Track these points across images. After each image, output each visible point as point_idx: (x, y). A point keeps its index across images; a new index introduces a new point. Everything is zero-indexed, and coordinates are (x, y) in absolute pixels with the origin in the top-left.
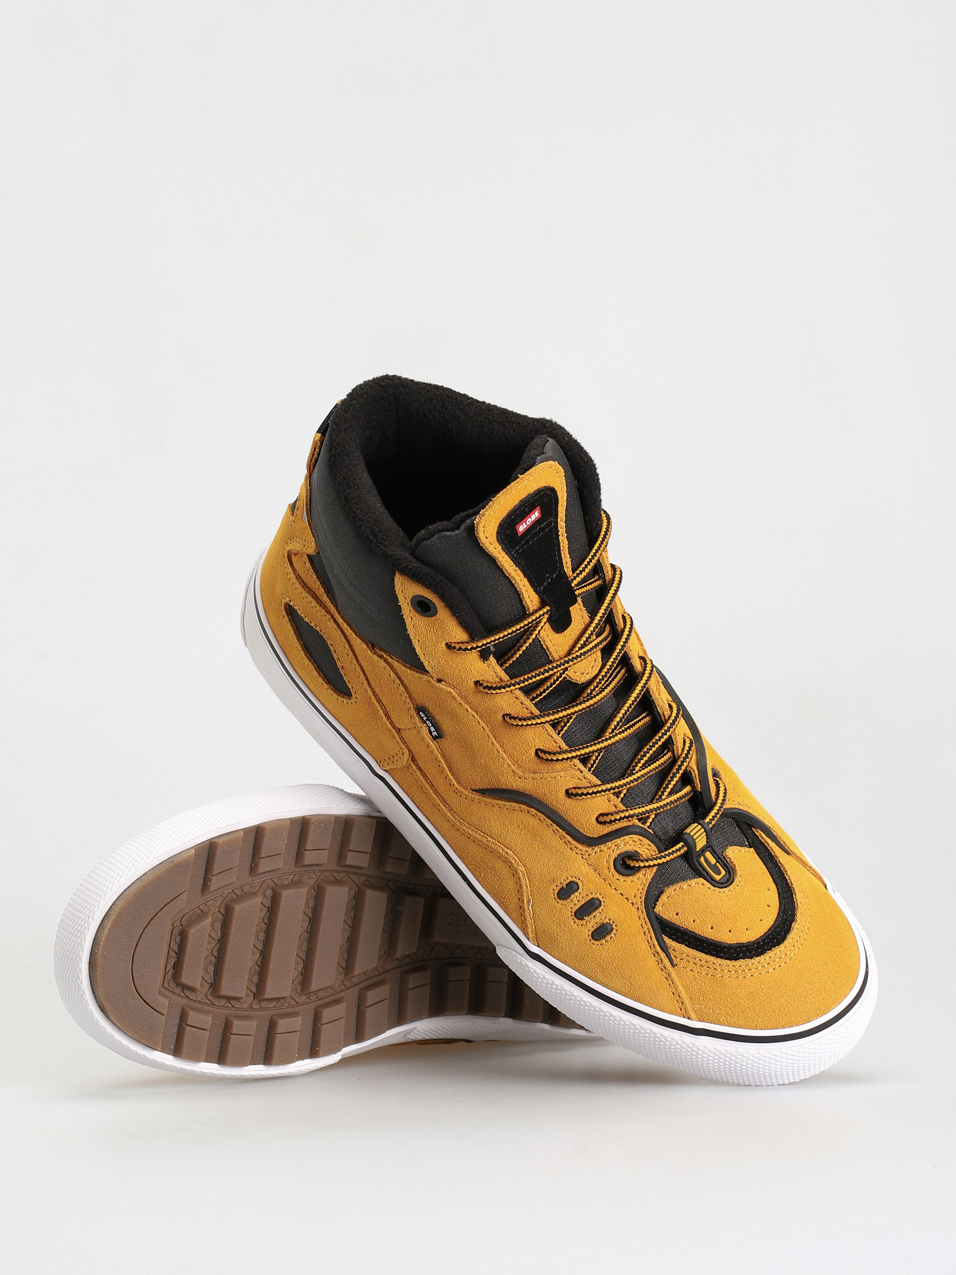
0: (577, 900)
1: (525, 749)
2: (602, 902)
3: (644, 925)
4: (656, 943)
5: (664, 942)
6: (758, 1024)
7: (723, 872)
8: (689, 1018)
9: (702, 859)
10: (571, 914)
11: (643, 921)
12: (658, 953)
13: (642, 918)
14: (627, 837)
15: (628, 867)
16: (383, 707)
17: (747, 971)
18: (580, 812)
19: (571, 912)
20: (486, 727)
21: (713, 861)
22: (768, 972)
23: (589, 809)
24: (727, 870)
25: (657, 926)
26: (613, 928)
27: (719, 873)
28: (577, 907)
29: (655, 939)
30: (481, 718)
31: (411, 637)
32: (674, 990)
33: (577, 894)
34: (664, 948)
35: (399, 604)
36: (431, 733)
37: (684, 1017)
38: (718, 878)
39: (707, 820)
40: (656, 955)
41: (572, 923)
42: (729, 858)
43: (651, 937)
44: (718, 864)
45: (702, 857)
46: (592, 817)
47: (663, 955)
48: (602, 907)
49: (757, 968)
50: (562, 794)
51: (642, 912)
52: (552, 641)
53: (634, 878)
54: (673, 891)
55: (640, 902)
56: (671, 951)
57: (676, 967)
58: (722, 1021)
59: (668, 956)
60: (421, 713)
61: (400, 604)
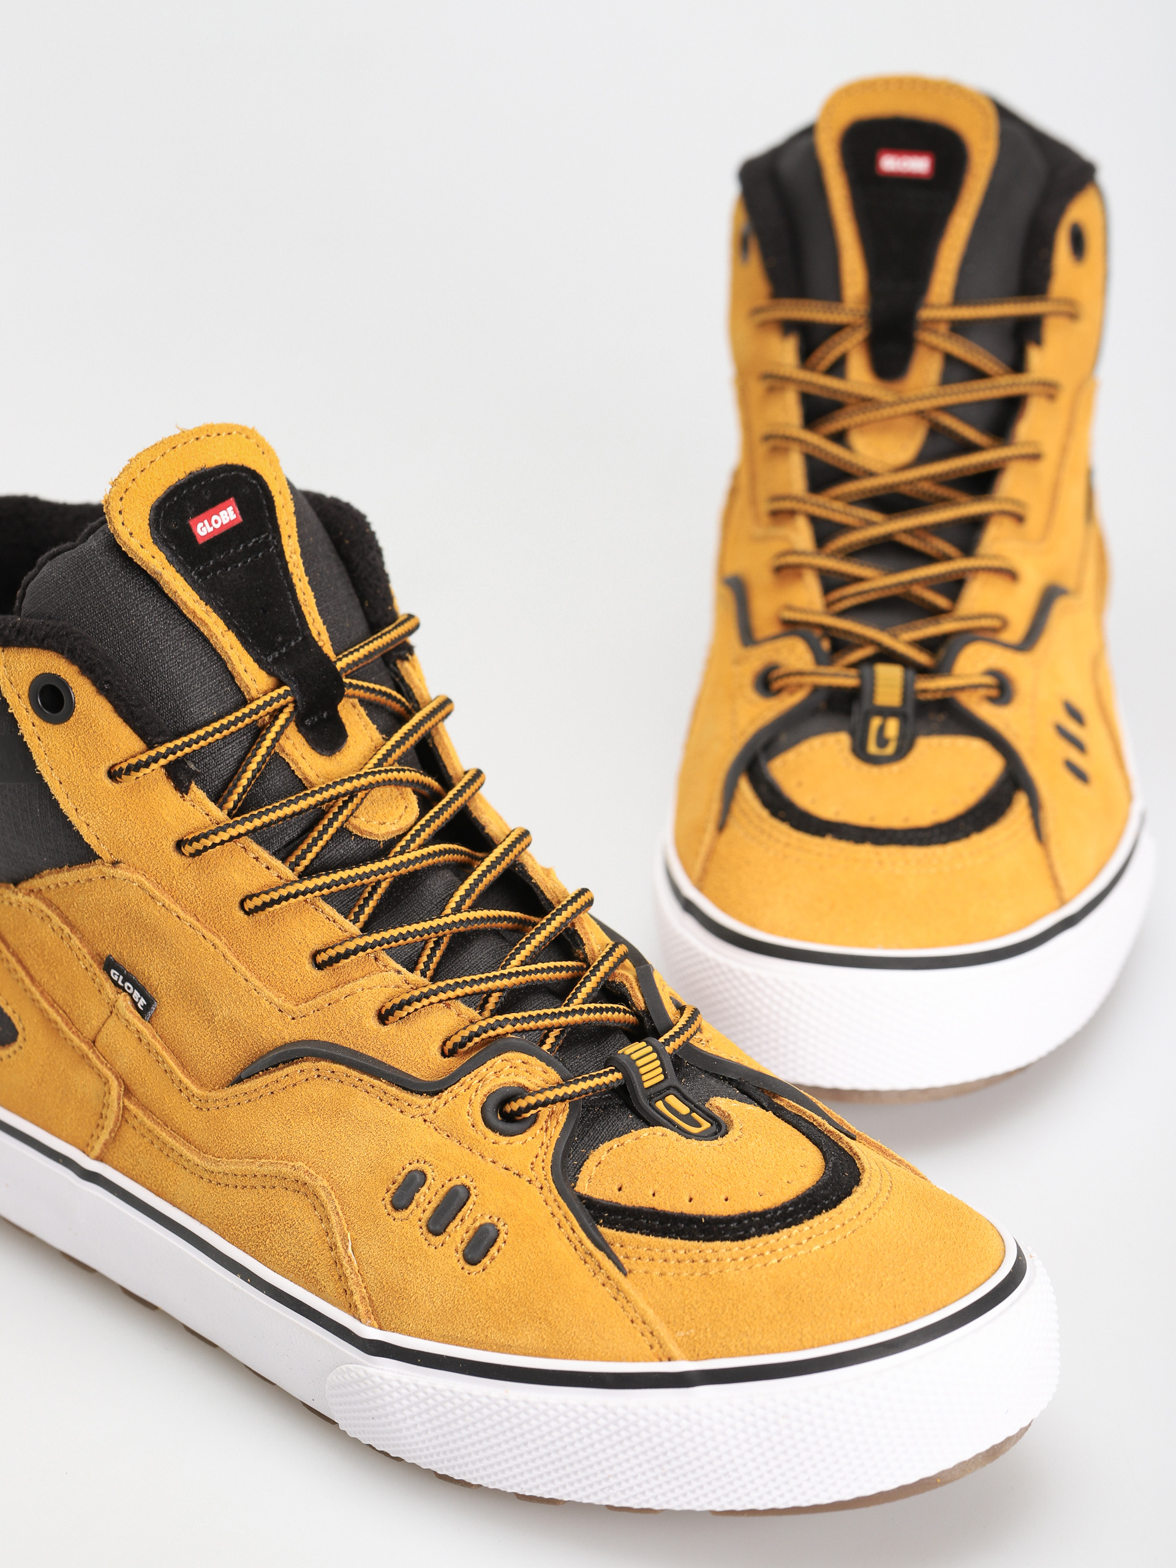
0: (427, 1199)
1: (291, 956)
2: (472, 1188)
3: (556, 1211)
4: (583, 1235)
5: (599, 1234)
6: (804, 1339)
7: (705, 1124)
8: (669, 1360)
9: (659, 1103)
10: (419, 1231)
11: (555, 1205)
12: (590, 1254)
13: (551, 1202)
14: (498, 1060)
15: (511, 1118)
16: (61, 1011)
17: (767, 1253)
18: (407, 1045)
19: (421, 1228)
20: (217, 942)
21: (684, 1110)
22: (810, 1252)
23: (423, 1034)
24: (711, 1121)
25: (585, 1214)
26: (499, 1230)
27: (699, 1125)
28: (428, 1214)
29: (580, 1229)
30: (206, 927)
31: (47, 779)
32: (632, 1314)
33: (424, 1189)
34: (602, 1245)
35: (10, 711)
36: (135, 1004)
37: (661, 1360)
38: (695, 1129)
39: (661, 1040)
40: (588, 1259)
41: (425, 1247)
42: (717, 1107)
43: (572, 1229)
44: (694, 1114)
45: (659, 1100)
46: (431, 1047)
47: (600, 1255)
48: (473, 1198)
49: (787, 1247)
50: (373, 1023)
51: (550, 1191)
52: (314, 767)
53: (528, 1136)
54: (606, 1153)
55: (543, 1173)
56: (616, 1248)
57: (630, 1276)
58: (733, 1349)
59: (611, 1256)
60: (113, 971)
61: (13, 711)
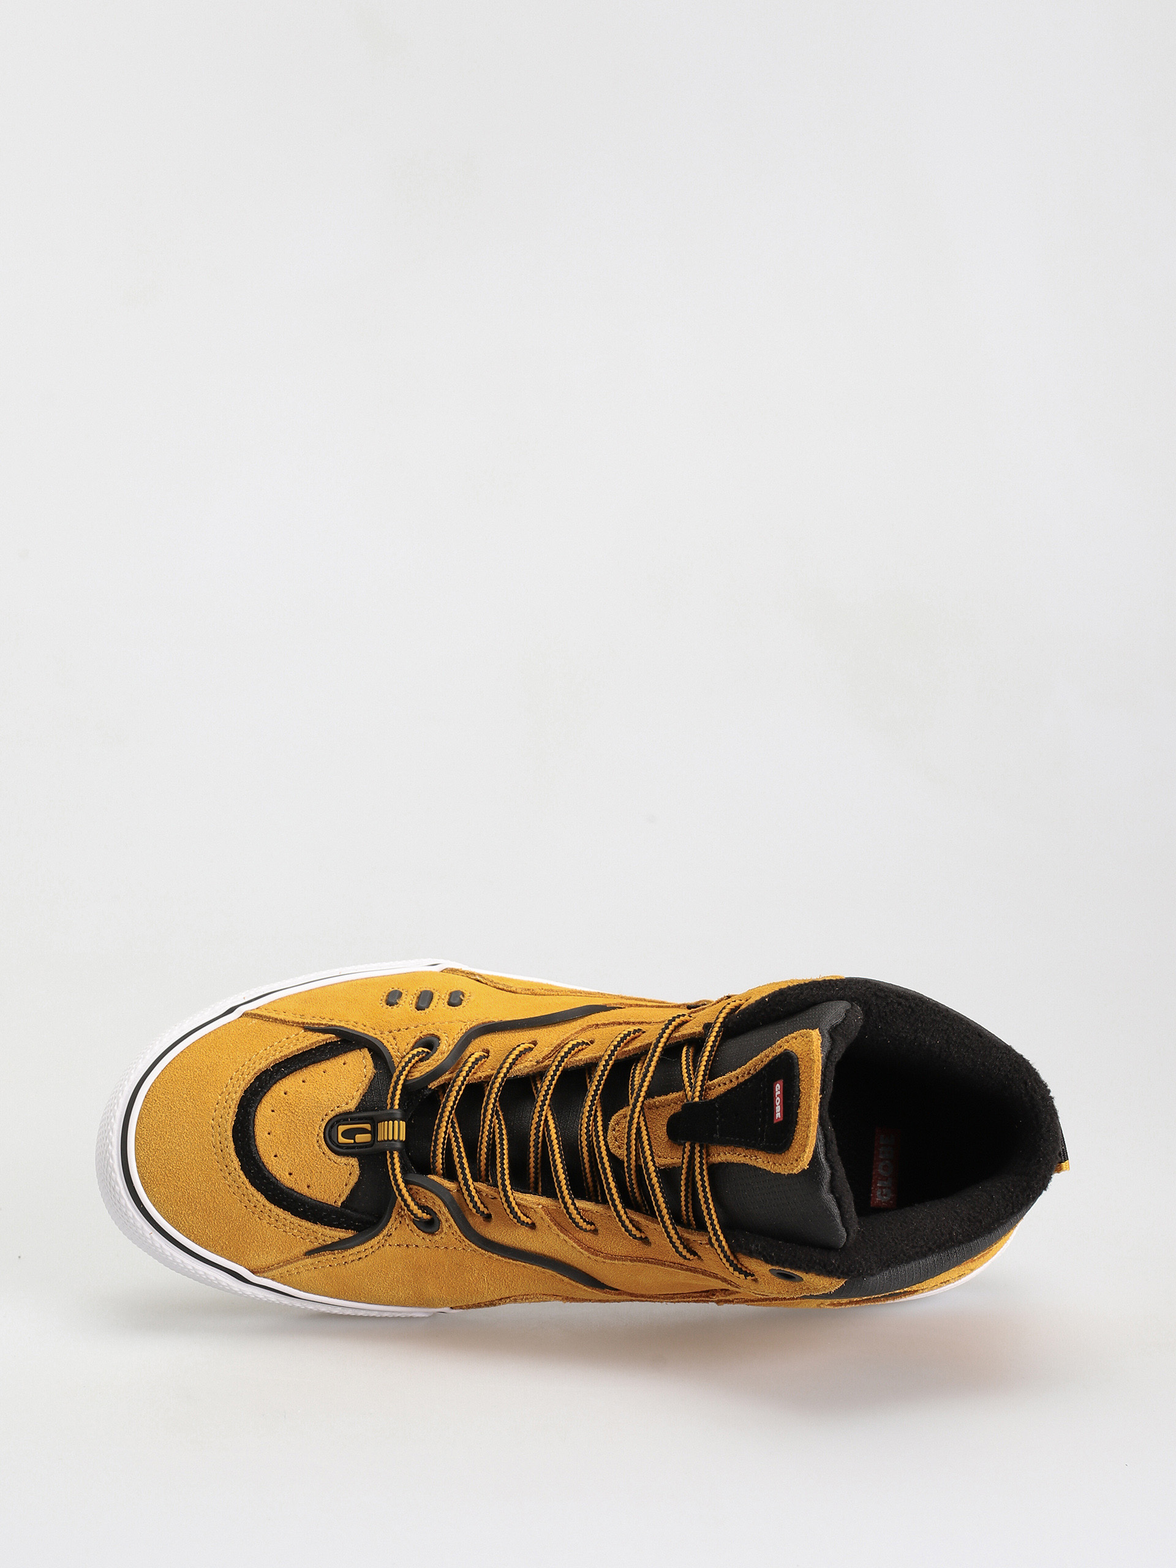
7: (341, 1140)
9: (368, 1126)
21: (359, 1138)
24: (340, 1146)
27: (345, 1134)
38: (342, 1128)
39: (396, 1155)
42: (351, 1160)
44: (352, 1141)
45: (370, 1129)
51: (375, 1034)
